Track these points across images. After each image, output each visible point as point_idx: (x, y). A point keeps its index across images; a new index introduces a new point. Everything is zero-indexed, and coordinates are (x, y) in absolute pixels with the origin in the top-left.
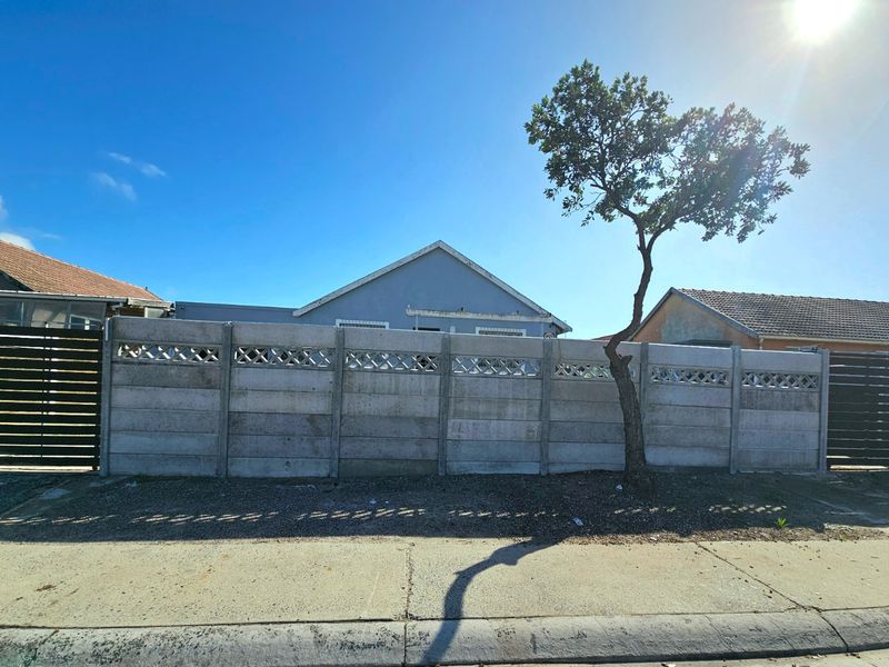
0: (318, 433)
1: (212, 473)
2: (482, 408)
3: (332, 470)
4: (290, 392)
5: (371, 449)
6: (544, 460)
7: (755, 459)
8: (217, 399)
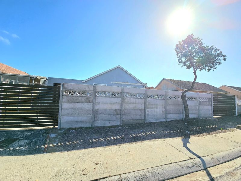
0: (117, 114)
1: (90, 126)
2: (153, 106)
3: (121, 123)
4: (110, 103)
5: (130, 117)
6: (166, 118)
7: (202, 116)
8: (92, 106)
